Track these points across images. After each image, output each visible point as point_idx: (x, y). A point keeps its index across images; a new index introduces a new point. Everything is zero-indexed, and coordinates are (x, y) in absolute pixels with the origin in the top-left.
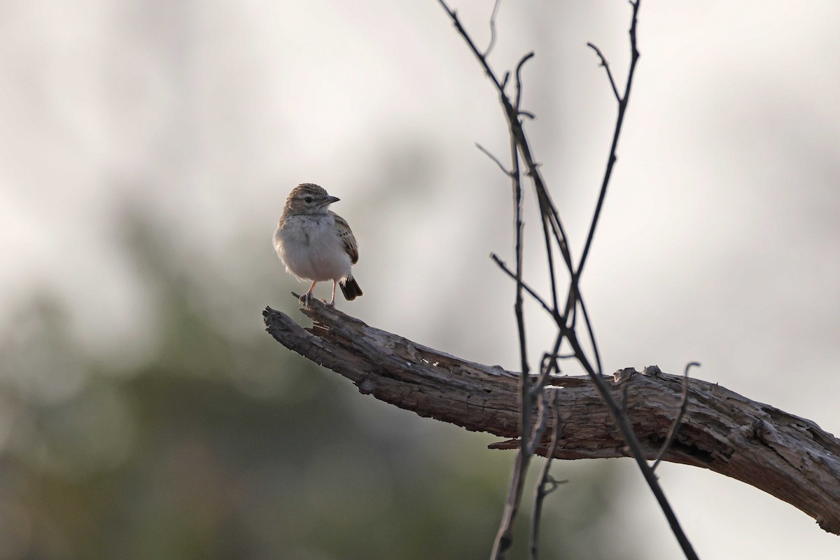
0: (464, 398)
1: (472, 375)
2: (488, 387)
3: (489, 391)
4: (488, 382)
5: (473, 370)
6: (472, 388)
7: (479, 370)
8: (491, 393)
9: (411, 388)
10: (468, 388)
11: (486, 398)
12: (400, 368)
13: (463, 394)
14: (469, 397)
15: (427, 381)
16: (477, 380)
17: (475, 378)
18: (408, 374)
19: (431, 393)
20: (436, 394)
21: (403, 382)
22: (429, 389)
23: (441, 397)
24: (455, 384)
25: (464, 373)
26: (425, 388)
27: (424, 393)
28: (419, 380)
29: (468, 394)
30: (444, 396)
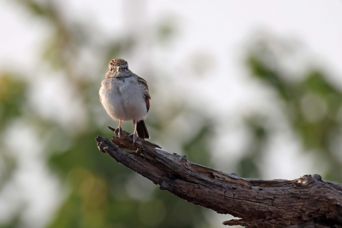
0: (223, 193)
1: (221, 179)
2: (234, 186)
3: (234, 189)
4: (231, 183)
5: (221, 175)
6: (226, 187)
7: (226, 175)
8: (237, 190)
9: (194, 186)
10: (224, 186)
11: (235, 193)
12: (187, 174)
13: (222, 190)
14: (225, 192)
15: (201, 182)
16: (224, 182)
17: (223, 181)
18: (192, 177)
19: (204, 189)
20: (207, 190)
21: (188, 183)
22: (203, 187)
23: (209, 192)
24: (217, 184)
25: (216, 177)
26: (201, 186)
27: (200, 189)
28: (197, 181)
29: (224, 190)
30: (211, 191)
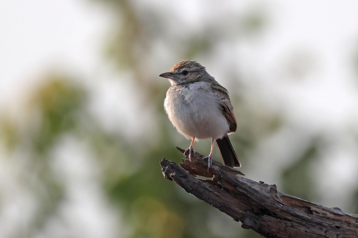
0: (323, 233)
1: (321, 215)
2: (337, 224)
3: (338, 227)
4: (334, 220)
5: (321, 210)
6: (327, 225)
7: (327, 210)
8: (341, 229)
9: (286, 224)
10: (324, 224)
11: (338, 233)
12: (277, 208)
13: (322, 229)
14: (325, 232)
15: (295, 218)
16: (325, 219)
17: (323, 217)
18: (283, 212)
19: (299, 228)
20: (303, 229)
21: (279, 220)
22: (297, 225)
23: (306, 232)
24: (315, 221)
25: (314, 213)
26: (295, 224)
27: (294, 228)
28: (290, 218)
29: (325, 229)
30: (308, 231)
